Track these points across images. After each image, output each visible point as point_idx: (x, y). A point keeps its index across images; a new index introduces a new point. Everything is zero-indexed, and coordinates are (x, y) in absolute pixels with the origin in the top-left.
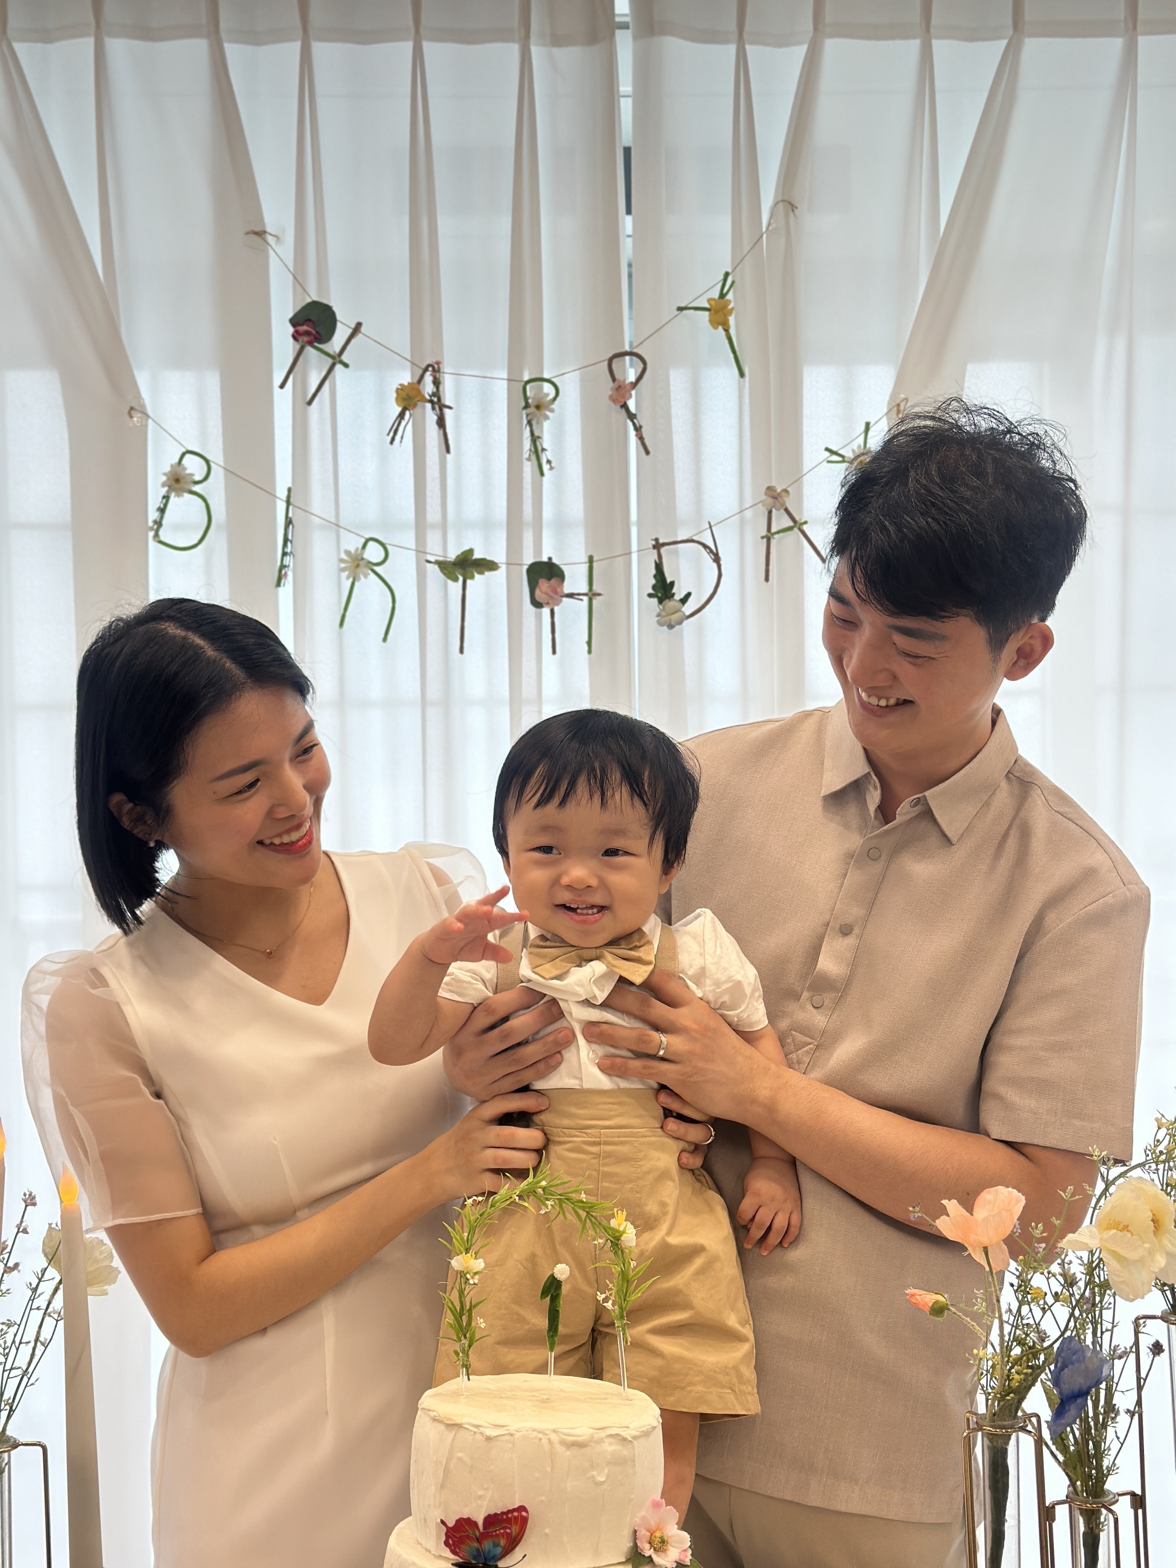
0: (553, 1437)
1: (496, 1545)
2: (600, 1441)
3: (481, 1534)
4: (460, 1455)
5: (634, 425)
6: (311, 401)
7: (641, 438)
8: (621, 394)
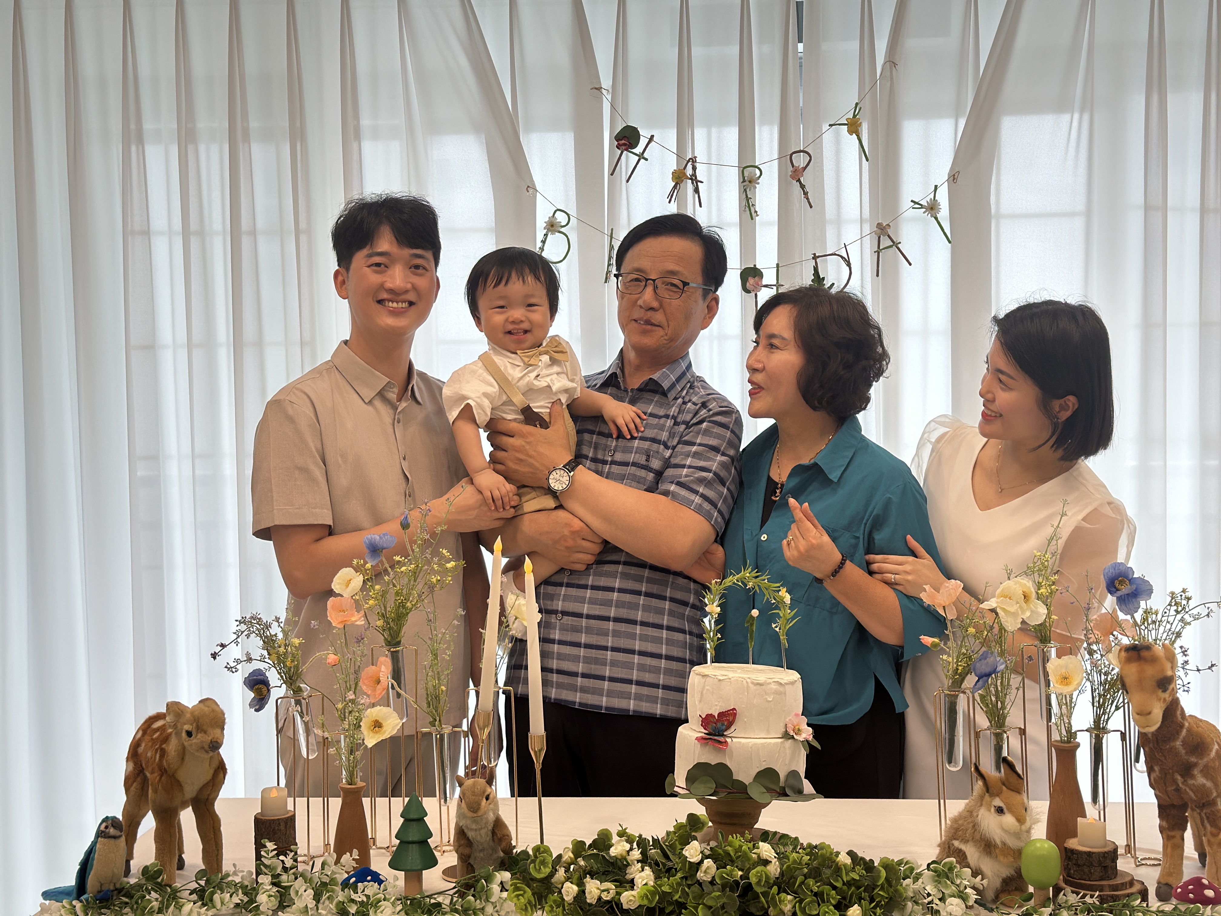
0: (748, 680)
1: (723, 725)
2: (770, 683)
3: (717, 720)
4: (708, 687)
5: (804, 191)
6: (628, 181)
7: (808, 199)
8: (797, 174)
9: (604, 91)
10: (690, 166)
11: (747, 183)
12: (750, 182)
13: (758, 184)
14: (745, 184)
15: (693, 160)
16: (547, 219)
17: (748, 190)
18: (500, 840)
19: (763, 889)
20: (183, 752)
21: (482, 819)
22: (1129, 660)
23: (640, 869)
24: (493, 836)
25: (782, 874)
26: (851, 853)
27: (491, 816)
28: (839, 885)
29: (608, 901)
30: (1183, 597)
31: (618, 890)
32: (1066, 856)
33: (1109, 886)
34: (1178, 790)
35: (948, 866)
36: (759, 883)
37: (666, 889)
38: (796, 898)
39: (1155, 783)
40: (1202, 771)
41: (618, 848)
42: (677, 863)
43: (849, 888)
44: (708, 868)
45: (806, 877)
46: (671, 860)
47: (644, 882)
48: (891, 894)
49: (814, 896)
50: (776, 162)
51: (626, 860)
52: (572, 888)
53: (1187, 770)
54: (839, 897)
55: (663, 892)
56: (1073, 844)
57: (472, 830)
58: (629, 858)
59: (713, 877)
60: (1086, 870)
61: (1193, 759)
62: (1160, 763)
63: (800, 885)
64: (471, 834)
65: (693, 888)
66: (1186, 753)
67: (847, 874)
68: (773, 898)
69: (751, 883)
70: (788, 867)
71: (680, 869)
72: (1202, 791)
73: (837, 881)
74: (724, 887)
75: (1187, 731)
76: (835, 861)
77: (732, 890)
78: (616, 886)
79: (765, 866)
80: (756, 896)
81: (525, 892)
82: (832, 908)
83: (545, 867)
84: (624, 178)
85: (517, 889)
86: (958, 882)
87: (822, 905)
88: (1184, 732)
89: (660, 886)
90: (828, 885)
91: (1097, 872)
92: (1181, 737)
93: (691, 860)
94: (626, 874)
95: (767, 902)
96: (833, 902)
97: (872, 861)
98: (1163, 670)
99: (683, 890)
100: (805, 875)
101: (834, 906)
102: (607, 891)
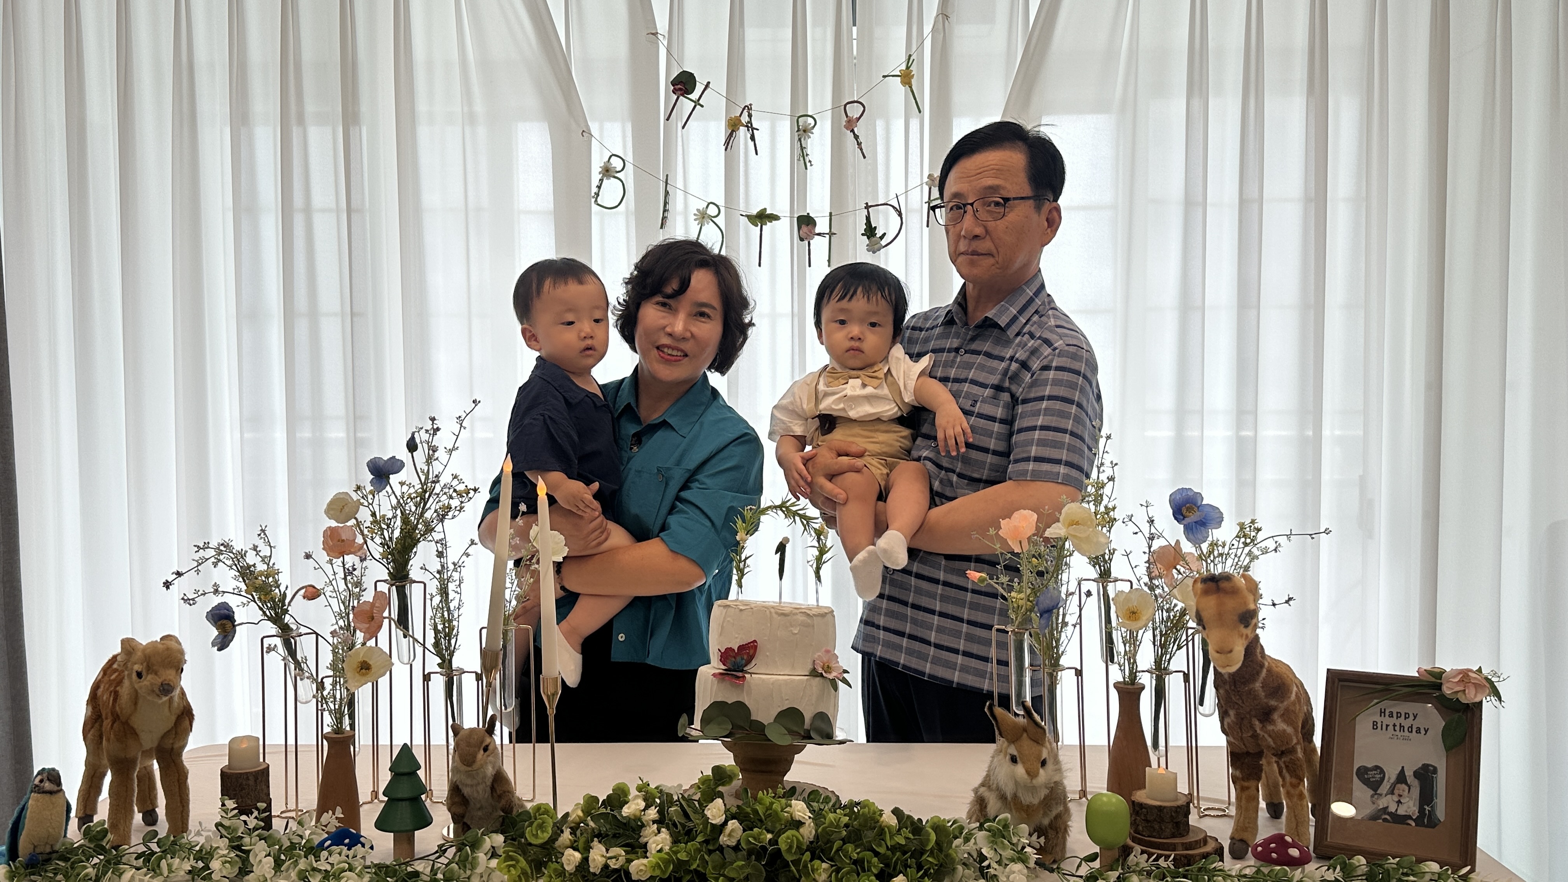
1: (742, 659)
2: (796, 614)
3: (737, 654)
4: (728, 619)
5: (858, 142)
6: (683, 127)
7: (861, 149)
8: (851, 124)
9: (659, 36)
10: (746, 113)
11: (801, 132)
12: (805, 131)
13: (812, 133)
14: (799, 133)
15: (749, 108)
16: (602, 164)
17: (802, 140)
18: (500, 797)
19: (794, 858)
20: (135, 698)
21: (478, 774)
22: (1206, 592)
23: (656, 831)
24: (492, 793)
25: (817, 837)
26: (896, 812)
27: (490, 771)
28: (882, 850)
29: (616, 869)
30: (1252, 528)
31: (628, 857)
32: (1134, 809)
33: (1183, 844)
34: (1255, 736)
35: (1003, 823)
36: (789, 850)
37: (683, 856)
38: (832, 866)
39: (1228, 728)
40: (1282, 716)
41: (633, 807)
42: (697, 824)
43: (894, 854)
44: (732, 830)
45: (845, 841)
46: (692, 821)
47: (659, 848)
48: (941, 860)
49: (853, 864)
50: (829, 113)
51: (640, 819)
52: (574, 856)
53: (1266, 715)
54: (882, 865)
55: (678, 859)
56: (1141, 796)
57: (467, 785)
58: (645, 819)
59: (739, 841)
60: (1157, 827)
61: (1273, 703)
62: (1236, 706)
63: (838, 850)
64: (466, 791)
65: (713, 855)
66: (1266, 696)
67: (891, 837)
68: (806, 866)
69: (779, 849)
70: (824, 829)
71: (701, 832)
72: (1281, 737)
73: (880, 845)
74: (750, 853)
75: (1267, 671)
76: (878, 821)
77: (758, 859)
78: (627, 852)
79: (797, 829)
80: (786, 864)
81: (518, 861)
82: (873, 878)
83: (543, 832)
84: (680, 125)
85: (509, 858)
86: (1015, 840)
87: (862, 874)
88: (1264, 673)
89: (676, 853)
90: (869, 850)
91: (1169, 828)
92: (1261, 678)
93: (713, 822)
94: (641, 836)
95: (798, 871)
96: (875, 871)
97: (920, 820)
98: (1246, 603)
99: (702, 858)
100: (843, 840)
101: (876, 876)
102: (616, 857)
